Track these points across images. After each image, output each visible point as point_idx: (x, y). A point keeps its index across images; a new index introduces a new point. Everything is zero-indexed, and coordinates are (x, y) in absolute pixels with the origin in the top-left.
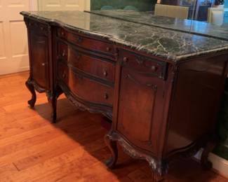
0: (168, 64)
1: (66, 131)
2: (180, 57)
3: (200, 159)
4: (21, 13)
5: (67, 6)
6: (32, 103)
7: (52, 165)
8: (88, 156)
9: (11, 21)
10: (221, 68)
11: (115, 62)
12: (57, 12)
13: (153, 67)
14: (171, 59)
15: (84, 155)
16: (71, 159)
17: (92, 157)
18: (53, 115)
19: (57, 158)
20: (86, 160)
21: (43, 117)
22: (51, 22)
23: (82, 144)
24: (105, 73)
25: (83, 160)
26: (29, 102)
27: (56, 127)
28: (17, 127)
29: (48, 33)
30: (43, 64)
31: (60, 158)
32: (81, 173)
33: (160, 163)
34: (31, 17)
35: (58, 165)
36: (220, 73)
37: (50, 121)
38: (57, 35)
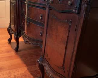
6: (10, 40)
17: (30, 75)
23: (27, 66)
25: (23, 75)
31: (10, 72)
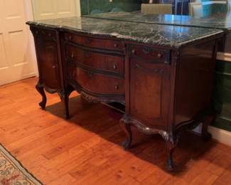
0: (171, 50)
1: (80, 124)
2: (181, 44)
3: (200, 133)
4: (27, 23)
5: (60, 13)
6: (43, 105)
7: (76, 152)
8: (105, 141)
9: (10, 33)
10: (211, 52)
11: (124, 56)
12: (60, 19)
13: (159, 55)
14: (174, 46)
15: (101, 141)
16: (91, 145)
18: (65, 112)
19: (79, 146)
20: (104, 145)
21: (56, 115)
22: (59, 29)
24: (114, 67)
25: (102, 145)
26: (40, 104)
27: (71, 122)
28: (36, 126)
29: (56, 38)
30: (54, 67)
31: (81, 146)
32: (103, 155)
33: (171, 134)
34: (38, 25)
35: (81, 151)
36: (210, 56)
37: (63, 118)
38: (65, 40)
